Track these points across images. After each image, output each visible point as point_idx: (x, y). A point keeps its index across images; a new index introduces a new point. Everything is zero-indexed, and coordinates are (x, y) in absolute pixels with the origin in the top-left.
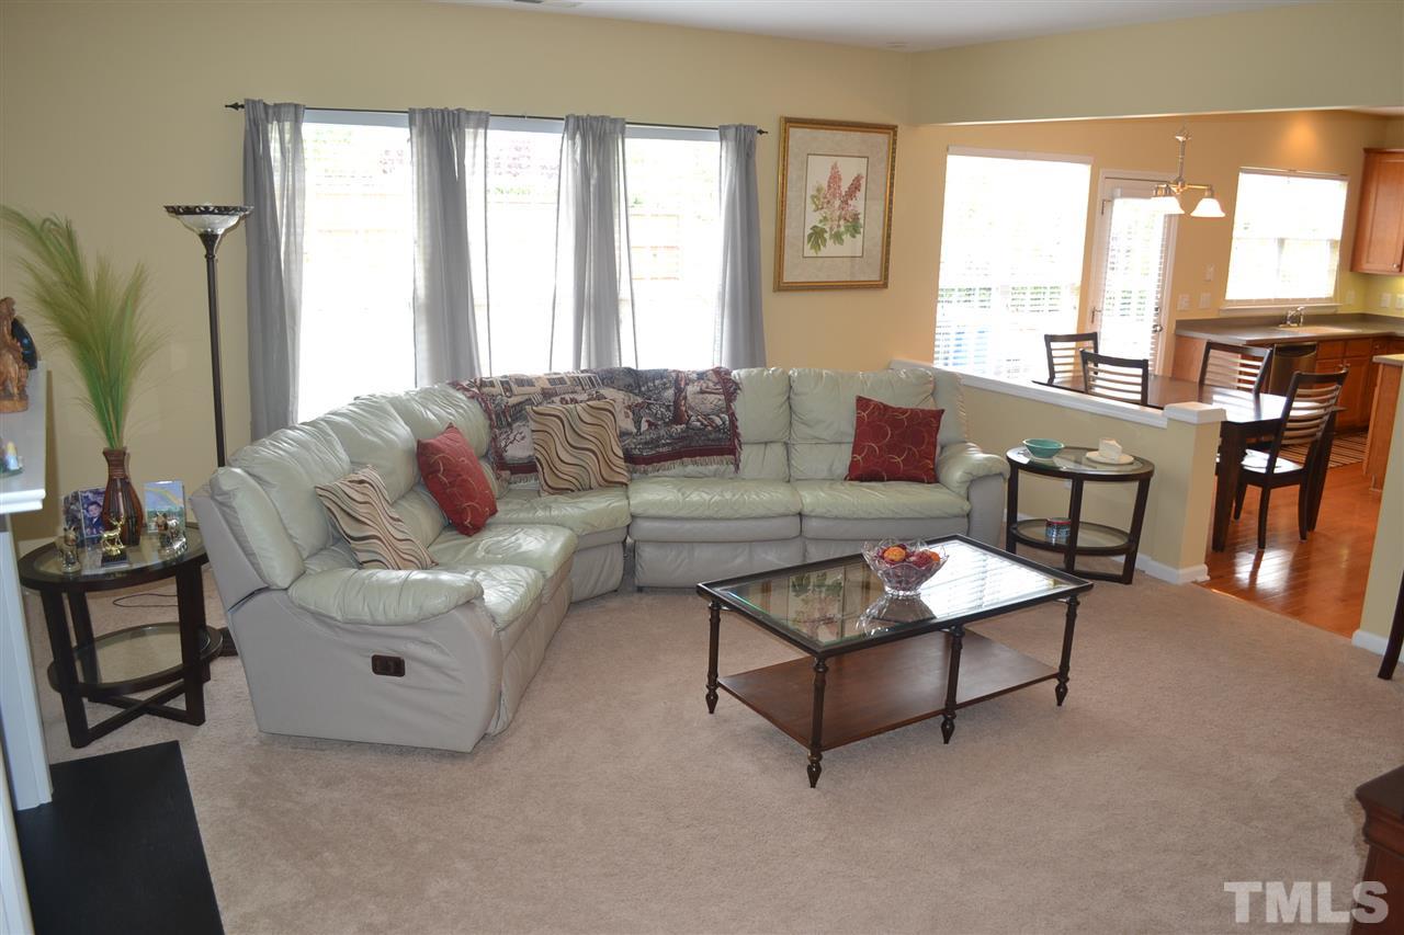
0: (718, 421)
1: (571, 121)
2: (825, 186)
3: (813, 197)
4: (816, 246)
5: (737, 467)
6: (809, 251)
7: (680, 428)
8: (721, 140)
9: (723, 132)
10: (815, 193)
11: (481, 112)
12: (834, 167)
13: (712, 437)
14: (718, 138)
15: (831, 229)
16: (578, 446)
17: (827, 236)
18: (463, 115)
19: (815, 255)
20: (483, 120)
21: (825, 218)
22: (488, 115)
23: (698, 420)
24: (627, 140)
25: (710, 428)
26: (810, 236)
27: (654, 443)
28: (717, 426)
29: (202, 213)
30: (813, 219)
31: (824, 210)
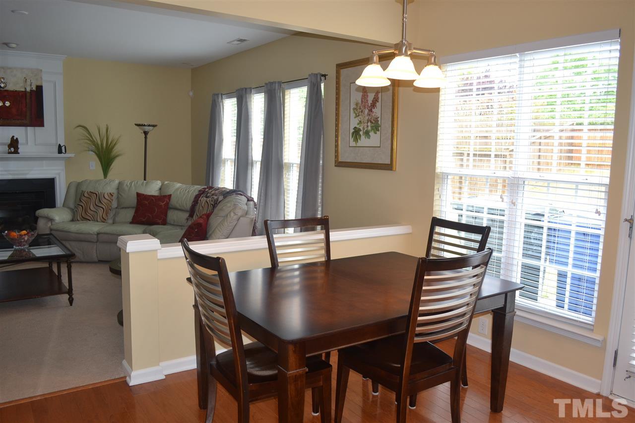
2: (360, 101)
3: (354, 108)
4: (356, 140)
6: (352, 143)
10: (355, 106)
15: (364, 128)
17: (361, 134)
19: (355, 145)
21: (360, 122)
22: (252, 88)
26: (353, 133)
30: (354, 123)
31: (360, 117)
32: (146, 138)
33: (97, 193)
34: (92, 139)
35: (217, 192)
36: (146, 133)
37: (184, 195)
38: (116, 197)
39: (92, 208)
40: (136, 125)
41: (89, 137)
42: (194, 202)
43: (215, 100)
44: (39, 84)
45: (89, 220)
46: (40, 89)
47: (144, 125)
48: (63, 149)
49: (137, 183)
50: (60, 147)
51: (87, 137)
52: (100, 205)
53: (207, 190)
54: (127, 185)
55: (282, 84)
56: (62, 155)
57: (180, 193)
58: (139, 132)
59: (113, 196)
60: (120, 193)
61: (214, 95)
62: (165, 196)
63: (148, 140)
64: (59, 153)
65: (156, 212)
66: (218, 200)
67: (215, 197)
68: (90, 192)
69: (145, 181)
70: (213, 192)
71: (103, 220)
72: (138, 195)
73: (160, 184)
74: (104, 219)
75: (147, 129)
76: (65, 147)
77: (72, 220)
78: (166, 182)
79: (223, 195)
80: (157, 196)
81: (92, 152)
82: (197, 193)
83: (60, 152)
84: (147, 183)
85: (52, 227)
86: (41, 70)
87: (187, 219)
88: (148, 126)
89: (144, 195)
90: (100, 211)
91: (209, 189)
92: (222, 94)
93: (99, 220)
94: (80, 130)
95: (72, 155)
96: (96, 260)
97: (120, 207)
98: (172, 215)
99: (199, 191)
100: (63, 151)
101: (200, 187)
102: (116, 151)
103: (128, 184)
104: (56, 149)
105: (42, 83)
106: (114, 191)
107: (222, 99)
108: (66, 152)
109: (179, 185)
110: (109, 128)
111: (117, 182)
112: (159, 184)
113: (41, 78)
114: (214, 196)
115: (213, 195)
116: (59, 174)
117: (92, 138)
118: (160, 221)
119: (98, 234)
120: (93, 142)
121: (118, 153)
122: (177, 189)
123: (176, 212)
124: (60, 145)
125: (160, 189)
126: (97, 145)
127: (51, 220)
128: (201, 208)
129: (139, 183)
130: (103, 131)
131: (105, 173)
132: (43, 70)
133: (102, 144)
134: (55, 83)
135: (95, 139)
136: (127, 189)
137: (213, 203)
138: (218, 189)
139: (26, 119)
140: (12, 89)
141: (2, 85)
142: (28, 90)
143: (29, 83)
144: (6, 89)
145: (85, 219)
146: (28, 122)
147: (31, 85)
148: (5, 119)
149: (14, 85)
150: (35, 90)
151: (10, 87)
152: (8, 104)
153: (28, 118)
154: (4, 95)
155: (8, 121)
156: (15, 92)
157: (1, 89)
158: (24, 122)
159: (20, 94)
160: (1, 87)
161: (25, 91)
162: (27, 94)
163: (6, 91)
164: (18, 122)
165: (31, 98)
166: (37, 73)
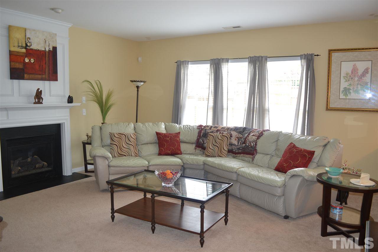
0: (252, 145)
1: (250, 58)
2: (350, 72)
3: (344, 77)
4: (346, 95)
5: (253, 160)
6: (342, 96)
7: (244, 145)
8: (301, 59)
9: (301, 57)
10: (345, 75)
11: (227, 58)
12: (354, 65)
13: (250, 149)
14: (300, 59)
15: (353, 88)
16: (215, 145)
17: (351, 91)
18: (221, 60)
19: (345, 98)
20: (227, 60)
21: (350, 84)
22: (229, 59)
23: (248, 144)
24: (267, 62)
25: (250, 146)
26: (343, 91)
27: (239, 149)
28: (252, 146)
29: (137, 82)
30: (344, 84)
31: (350, 81)
32: (138, 91)
33: (125, 134)
36: (138, 87)
40: (131, 81)
42: (198, 136)
44: (54, 46)
45: (125, 156)
46: (55, 49)
50: (70, 98)
51: (92, 90)
52: (130, 143)
55: (268, 58)
58: (133, 86)
62: (177, 134)
68: (119, 133)
71: (136, 155)
73: (164, 125)
75: (139, 84)
80: (172, 134)
85: (110, 164)
86: (56, 34)
93: (133, 155)
104: (65, 100)
105: (56, 45)
111: (133, 125)
113: (56, 40)
120: (95, 94)
121: (112, 102)
126: (98, 97)
134: (64, 45)
135: (96, 92)
139: (45, 74)
140: (35, 49)
141: (29, 44)
142: (47, 50)
143: (47, 44)
144: (31, 47)
145: (121, 155)
146: (47, 77)
147: (49, 46)
148: (30, 74)
149: (37, 45)
150: (52, 50)
151: (34, 47)
152: (32, 61)
153: (47, 73)
154: (30, 53)
155: (33, 76)
156: (38, 51)
157: (28, 48)
158: (44, 76)
159: (42, 53)
160: (28, 46)
161: (45, 50)
162: (46, 53)
163: (31, 49)
164: (40, 76)
165: (49, 57)
166: (53, 36)
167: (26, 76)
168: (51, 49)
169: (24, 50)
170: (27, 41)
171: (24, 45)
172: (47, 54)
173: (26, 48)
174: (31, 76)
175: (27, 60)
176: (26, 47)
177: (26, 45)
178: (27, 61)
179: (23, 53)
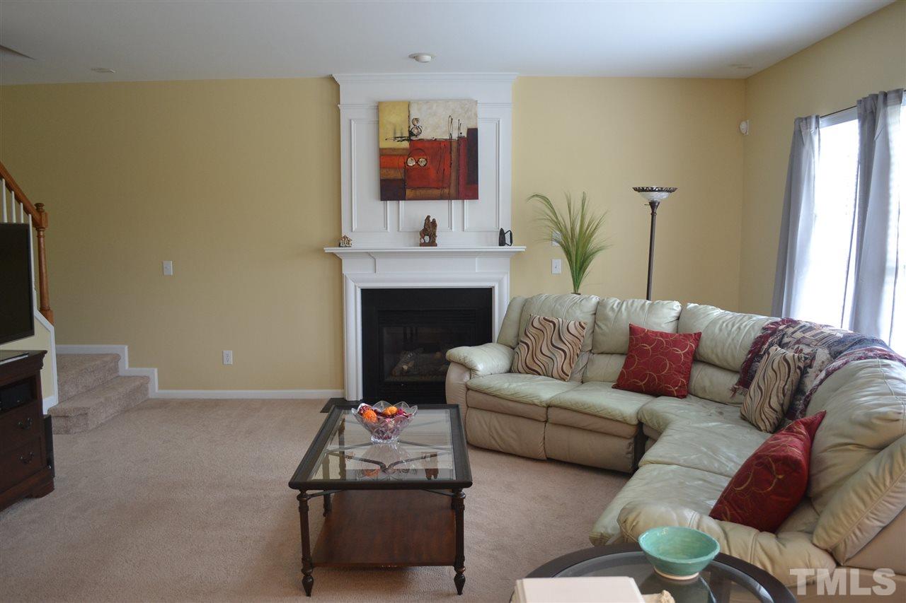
32: (653, 214)
33: (556, 321)
34: (555, 219)
35: (808, 335)
36: (653, 205)
37: (729, 335)
38: (591, 331)
39: (545, 350)
41: (551, 214)
42: (750, 352)
43: (800, 131)
44: (471, 126)
45: (538, 374)
46: (473, 133)
47: (652, 190)
48: (507, 237)
49: (632, 305)
50: (502, 233)
51: (549, 215)
52: (560, 346)
53: (781, 328)
54: (612, 308)
56: (505, 248)
57: (721, 330)
59: (584, 328)
60: (599, 323)
61: (801, 119)
62: (687, 336)
63: (657, 218)
64: (500, 245)
65: (667, 368)
66: (813, 358)
67: (807, 350)
68: (544, 319)
69: (648, 302)
70: (799, 335)
71: (562, 375)
72: (633, 330)
73: (679, 309)
74: (564, 373)
75: (656, 196)
76: (511, 234)
77: (510, 371)
78: (692, 305)
79: (829, 347)
80: (671, 335)
81: (557, 244)
82: (758, 333)
83: (502, 243)
84: (651, 305)
85: (469, 383)
86: (476, 101)
87: (734, 390)
88: (659, 191)
89: (643, 330)
90: (559, 357)
91: (787, 327)
92: (817, 118)
93: (555, 374)
94: (538, 203)
95: (522, 248)
96: (542, 456)
97: (596, 349)
98: (702, 376)
99: (765, 329)
100: (508, 240)
101: (762, 320)
102: (595, 242)
103: (615, 306)
104: (496, 239)
105: (476, 123)
106: (587, 319)
107: (818, 126)
108: (511, 242)
109: (716, 312)
110: (587, 199)
111: (594, 299)
112: (676, 306)
113: (476, 115)
114: (801, 346)
115: (798, 342)
116: (500, 282)
117: (557, 218)
118: (674, 389)
119: (549, 406)
120: (557, 224)
121: (602, 244)
122: (714, 322)
123: (710, 371)
124: (502, 230)
125: (678, 318)
126: (564, 230)
127: (470, 369)
128: (770, 372)
129: (635, 304)
130: (577, 206)
131: (577, 282)
132: (479, 102)
133: (573, 229)
134: (499, 121)
135: (560, 218)
136: (611, 314)
137: (801, 365)
138: (811, 329)
139: (449, 187)
140: (429, 137)
141: (415, 132)
142: (455, 136)
143: (456, 124)
144: (421, 137)
145: (531, 371)
146: (453, 191)
147: (459, 128)
148: (418, 188)
149: (433, 129)
150: (466, 136)
151: (427, 134)
152: (422, 162)
153: (453, 185)
154: (418, 146)
155: (423, 192)
156: (435, 141)
157: (413, 138)
158: (446, 191)
159: (442, 145)
160: (414, 135)
161: (451, 139)
162: (453, 143)
163: (419, 140)
164: (437, 192)
165: (458, 150)
166: (470, 105)
167: (408, 192)
168: (465, 134)
169: (406, 144)
170: (412, 126)
171: (406, 134)
172: (454, 145)
173: (409, 140)
174: (419, 192)
175: (411, 163)
176: (410, 137)
177: (411, 133)
178: (411, 165)
179: (404, 149)
